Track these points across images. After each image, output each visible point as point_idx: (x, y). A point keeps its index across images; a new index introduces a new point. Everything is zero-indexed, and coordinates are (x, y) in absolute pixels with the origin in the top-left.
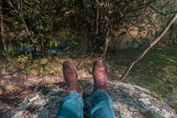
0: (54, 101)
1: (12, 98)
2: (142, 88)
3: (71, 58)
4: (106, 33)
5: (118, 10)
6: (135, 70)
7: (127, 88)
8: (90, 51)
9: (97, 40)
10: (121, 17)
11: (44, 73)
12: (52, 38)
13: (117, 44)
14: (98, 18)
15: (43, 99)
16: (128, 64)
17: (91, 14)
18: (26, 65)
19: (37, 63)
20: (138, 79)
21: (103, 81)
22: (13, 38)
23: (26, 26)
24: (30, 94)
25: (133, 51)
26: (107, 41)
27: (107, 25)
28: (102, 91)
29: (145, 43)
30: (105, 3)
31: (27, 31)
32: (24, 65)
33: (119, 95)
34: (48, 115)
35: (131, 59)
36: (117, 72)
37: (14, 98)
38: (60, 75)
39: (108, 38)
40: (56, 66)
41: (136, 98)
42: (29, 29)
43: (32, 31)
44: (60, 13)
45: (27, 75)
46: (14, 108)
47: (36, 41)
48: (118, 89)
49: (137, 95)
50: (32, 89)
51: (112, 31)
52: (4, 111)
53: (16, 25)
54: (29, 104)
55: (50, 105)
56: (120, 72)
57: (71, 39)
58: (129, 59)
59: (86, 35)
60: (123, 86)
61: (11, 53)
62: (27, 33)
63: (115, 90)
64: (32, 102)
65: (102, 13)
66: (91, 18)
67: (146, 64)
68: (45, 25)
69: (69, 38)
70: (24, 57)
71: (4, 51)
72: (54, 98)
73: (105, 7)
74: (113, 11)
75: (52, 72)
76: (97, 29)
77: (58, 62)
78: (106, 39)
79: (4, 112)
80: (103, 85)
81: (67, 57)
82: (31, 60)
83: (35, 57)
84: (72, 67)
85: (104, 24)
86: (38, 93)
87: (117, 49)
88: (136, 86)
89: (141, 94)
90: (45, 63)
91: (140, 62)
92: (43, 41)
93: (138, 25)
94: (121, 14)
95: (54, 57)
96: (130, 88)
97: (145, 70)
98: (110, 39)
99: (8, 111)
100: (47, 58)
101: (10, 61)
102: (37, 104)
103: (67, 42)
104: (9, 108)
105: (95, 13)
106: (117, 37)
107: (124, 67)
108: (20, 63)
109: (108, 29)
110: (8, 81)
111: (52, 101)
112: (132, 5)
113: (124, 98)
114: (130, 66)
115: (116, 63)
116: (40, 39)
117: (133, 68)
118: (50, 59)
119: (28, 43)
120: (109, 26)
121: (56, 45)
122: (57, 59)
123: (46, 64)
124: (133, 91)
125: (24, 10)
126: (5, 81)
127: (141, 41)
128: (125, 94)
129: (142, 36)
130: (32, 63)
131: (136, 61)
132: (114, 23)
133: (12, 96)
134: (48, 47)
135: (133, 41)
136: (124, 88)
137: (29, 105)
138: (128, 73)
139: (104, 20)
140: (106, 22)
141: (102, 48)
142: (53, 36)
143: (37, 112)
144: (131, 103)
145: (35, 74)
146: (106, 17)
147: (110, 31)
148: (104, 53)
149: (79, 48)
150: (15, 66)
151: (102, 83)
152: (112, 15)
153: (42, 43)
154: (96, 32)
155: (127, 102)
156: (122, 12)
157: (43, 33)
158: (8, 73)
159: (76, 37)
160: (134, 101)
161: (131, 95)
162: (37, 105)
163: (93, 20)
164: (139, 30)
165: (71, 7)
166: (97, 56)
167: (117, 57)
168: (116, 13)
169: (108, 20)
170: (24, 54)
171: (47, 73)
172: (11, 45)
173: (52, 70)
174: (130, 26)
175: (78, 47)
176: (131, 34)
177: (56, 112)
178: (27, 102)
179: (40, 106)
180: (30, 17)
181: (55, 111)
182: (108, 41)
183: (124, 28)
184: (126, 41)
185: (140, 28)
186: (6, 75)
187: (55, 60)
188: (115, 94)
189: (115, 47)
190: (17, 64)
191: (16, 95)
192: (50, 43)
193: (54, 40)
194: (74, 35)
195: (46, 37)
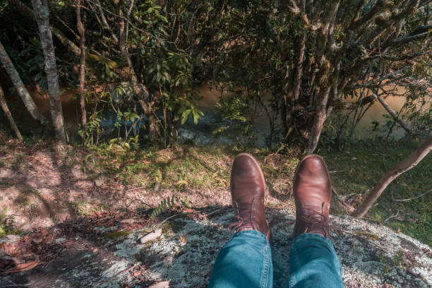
0: (196, 247)
1: (101, 229)
2: (419, 242)
3: (227, 154)
4: (321, 97)
5: (357, 42)
6: (392, 197)
7: (380, 236)
8: (277, 140)
9: (295, 114)
10: (363, 58)
11: (163, 183)
12: (188, 102)
13: (346, 128)
14: (301, 60)
15: (172, 240)
16: (374, 181)
17: (286, 50)
18: (125, 161)
19: (148, 159)
20: (399, 221)
21: (321, 212)
22: (103, 98)
23: (132, 72)
24: (140, 226)
25: (388, 149)
26: (323, 118)
27: (325, 77)
28: (317, 236)
29: (423, 129)
30: (324, 23)
31: (135, 84)
32: (120, 160)
33: (358, 253)
34: (185, 276)
35: (383, 167)
36: (343, 198)
37: (106, 231)
38: (199, 191)
39: (324, 110)
40: (192, 170)
41: (405, 265)
42: (138, 79)
43: (144, 84)
44: (210, 45)
45: (125, 183)
46: (107, 253)
47: (150, 108)
48: (356, 237)
49: (408, 258)
50: (144, 215)
51: (336, 92)
52: (85, 256)
53: (111, 70)
54: (140, 247)
55: (187, 256)
56: (350, 198)
57: (232, 108)
58: (377, 166)
59: (270, 101)
60: (369, 231)
61: (95, 132)
62: (133, 87)
63: (348, 238)
64: (146, 243)
65: (313, 48)
66: (286, 58)
67: (426, 185)
68: (174, 72)
69: (227, 105)
70: (123, 144)
71: (82, 127)
72: (196, 241)
73: (324, 33)
74: (342, 42)
75: (181, 182)
76: (299, 87)
77: (196, 159)
78: (319, 112)
79: (87, 259)
80: (320, 222)
81: (219, 150)
82: (136, 150)
83: (146, 146)
84: (254, 169)
85: (317, 74)
86: (160, 225)
87: (346, 138)
88: (404, 236)
89: (417, 258)
90: (167, 161)
91: (407, 178)
92: (167, 109)
93: (407, 82)
94: (365, 51)
95: (189, 147)
96: (388, 239)
97: (420, 201)
98: (329, 112)
99: (94, 256)
100: (173, 149)
101: (91, 150)
102: (157, 250)
103: (223, 115)
104: (96, 250)
105: (297, 48)
106: (348, 109)
107: (363, 188)
108: (111, 155)
109: (327, 88)
110: (85, 194)
111: (192, 246)
112: (395, 29)
113: (372, 260)
114: (381, 187)
115: (341, 175)
116: (161, 103)
117: (387, 191)
118: (180, 152)
119: (132, 111)
120: (331, 81)
121: (196, 121)
122: (195, 153)
123: (169, 163)
124: (395, 245)
125: (131, 36)
126: (79, 193)
127: (414, 124)
128: (375, 252)
129: (418, 109)
130: (138, 157)
131: (399, 174)
132: (343, 74)
133: (100, 227)
134: (177, 125)
135: (390, 122)
136: (372, 236)
137: (141, 250)
138: (374, 204)
139: (319, 64)
140: (323, 70)
141: (306, 134)
142: (189, 99)
143: (158, 267)
144: (390, 275)
145: (143, 184)
146: (324, 58)
147: (332, 93)
148: (312, 148)
149: (249, 132)
150: (102, 160)
151: (317, 215)
152: (339, 53)
153: (165, 112)
154: (294, 93)
155: (382, 271)
156: (367, 48)
157: (168, 90)
158: (86, 177)
159: (244, 105)
160: (398, 270)
161: (390, 255)
162: (158, 253)
163: (290, 65)
164: (409, 93)
165: (237, 32)
166: (294, 153)
167: (347, 160)
168: (350, 50)
169: (329, 65)
170: (123, 135)
171: (171, 185)
172: (97, 113)
173: (181, 179)
174: (383, 82)
175: (247, 128)
176: (385, 103)
177: (204, 273)
178: (135, 242)
179: (166, 255)
180: (143, 52)
181: (201, 270)
182: (325, 117)
183: (369, 87)
184: (371, 121)
185: (412, 88)
186: (81, 180)
187: (191, 156)
188: (346, 247)
189: (341, 135)
190: (105, 158)
191: (111, 225)
192: (181, 114)
193: (192, 108)
194: (241, 99)
195: (174, 100)
